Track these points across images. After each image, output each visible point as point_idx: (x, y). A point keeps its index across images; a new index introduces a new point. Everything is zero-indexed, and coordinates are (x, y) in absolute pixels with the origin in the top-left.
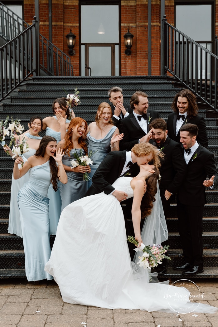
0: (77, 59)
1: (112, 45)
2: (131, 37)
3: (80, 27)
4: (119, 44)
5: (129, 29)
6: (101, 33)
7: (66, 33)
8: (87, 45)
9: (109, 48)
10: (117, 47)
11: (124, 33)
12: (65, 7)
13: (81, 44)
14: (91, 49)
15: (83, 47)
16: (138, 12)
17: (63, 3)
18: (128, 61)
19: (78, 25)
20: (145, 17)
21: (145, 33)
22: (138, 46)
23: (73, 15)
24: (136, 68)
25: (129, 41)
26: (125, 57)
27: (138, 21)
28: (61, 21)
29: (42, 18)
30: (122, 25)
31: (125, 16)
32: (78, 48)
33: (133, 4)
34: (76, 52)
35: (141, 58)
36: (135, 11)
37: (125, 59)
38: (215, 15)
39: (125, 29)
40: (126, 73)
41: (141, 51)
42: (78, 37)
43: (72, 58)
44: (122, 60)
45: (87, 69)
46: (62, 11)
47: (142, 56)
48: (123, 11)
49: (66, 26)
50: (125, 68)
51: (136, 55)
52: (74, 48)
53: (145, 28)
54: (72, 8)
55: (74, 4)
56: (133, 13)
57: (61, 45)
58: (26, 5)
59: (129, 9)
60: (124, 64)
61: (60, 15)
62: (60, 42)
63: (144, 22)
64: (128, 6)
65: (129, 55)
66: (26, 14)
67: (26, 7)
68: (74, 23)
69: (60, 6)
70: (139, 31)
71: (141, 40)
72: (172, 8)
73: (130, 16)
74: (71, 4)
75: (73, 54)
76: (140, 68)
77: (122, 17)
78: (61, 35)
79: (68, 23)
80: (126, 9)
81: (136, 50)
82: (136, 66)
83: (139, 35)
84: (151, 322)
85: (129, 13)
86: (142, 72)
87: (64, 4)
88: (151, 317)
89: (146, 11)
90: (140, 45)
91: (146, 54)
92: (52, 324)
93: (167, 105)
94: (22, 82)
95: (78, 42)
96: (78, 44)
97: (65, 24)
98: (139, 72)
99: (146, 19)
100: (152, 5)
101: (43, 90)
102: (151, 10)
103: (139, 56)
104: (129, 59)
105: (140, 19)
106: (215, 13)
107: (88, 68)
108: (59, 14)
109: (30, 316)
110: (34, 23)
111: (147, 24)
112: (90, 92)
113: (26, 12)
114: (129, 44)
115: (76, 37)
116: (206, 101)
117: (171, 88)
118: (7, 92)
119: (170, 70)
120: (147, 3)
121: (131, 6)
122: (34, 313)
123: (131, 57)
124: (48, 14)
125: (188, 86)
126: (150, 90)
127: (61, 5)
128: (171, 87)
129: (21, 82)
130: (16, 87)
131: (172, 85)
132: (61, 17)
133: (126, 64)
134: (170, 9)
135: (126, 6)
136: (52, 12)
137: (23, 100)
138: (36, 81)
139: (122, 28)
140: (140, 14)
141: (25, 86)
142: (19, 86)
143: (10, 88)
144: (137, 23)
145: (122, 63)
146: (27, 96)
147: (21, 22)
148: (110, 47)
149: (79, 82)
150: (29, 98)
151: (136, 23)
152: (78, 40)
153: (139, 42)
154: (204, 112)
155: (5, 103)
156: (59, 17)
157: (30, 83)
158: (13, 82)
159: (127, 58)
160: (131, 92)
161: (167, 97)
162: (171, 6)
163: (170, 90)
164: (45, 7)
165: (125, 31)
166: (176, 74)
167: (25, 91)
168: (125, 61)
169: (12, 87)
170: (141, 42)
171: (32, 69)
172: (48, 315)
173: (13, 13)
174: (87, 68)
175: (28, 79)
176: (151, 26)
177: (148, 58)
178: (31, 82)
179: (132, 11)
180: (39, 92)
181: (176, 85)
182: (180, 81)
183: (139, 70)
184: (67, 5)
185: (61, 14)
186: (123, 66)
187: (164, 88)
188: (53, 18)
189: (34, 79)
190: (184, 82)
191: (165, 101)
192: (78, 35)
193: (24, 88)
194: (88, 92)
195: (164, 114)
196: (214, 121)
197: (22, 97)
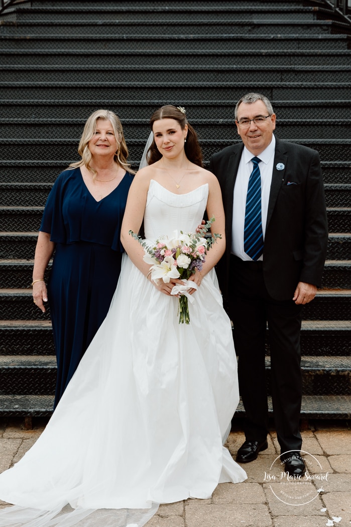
93: (302, 55)
94: (7, 7)
101: (51, 22)
112: (146, 28)
125: (346, 17)
126: (269, 25)
128: (310, 20)
129: (5, 5)
131: (312, 15)
137: (10, 43)
138: (36, 4)
141: (15, 15)
146: (17, 36)
150: (22, 40)
157: (24, 9)
160: (230, 28)
161: (302, 40)
163: (309, 26)
167: (14, 25)
178: (27, 6)
180: (43, 28)
181: (320, 15)
182: (330, 7)
187: (297, 21)
190: (337, 9)
191: (299, 48)
193: (13, 19)
194: (142, 28)
195: (296, 75)
197: (8, 38)
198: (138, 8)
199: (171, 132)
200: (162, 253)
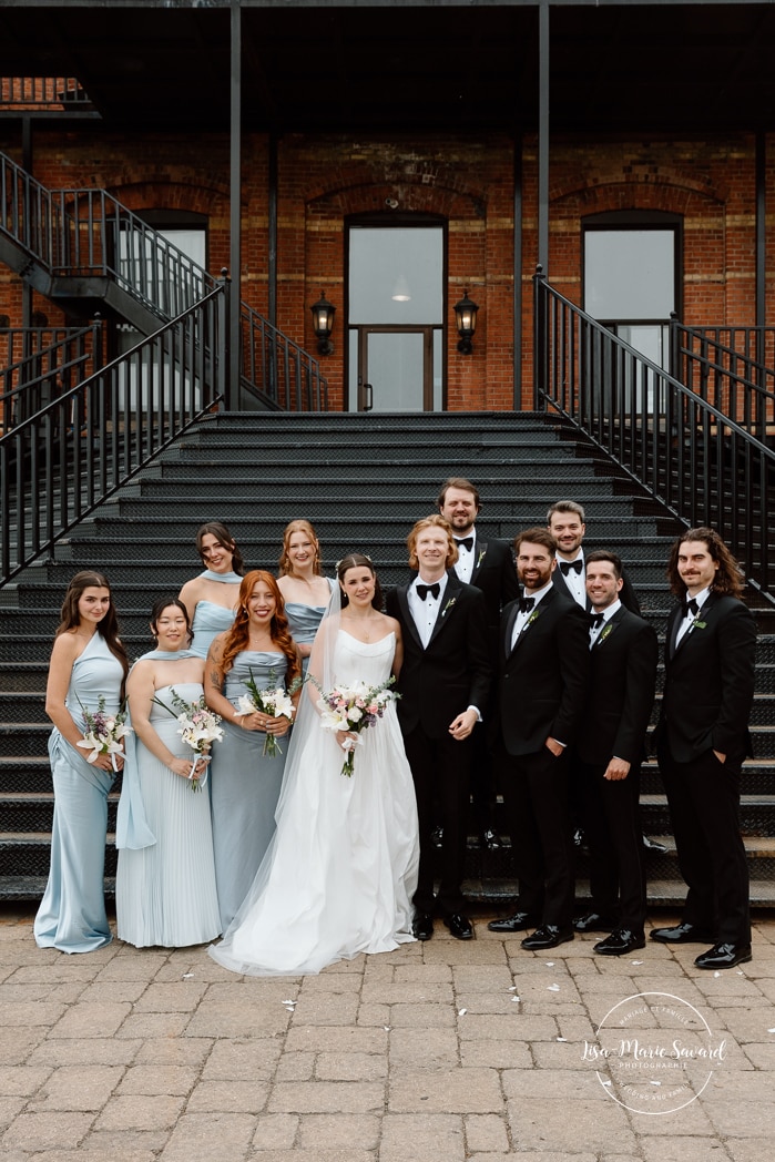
0: (338, 364)
1: (426, 330)
2: (473, 309)
3: (346, 285)
4: (444, 327)
5: (467, 289)
6: (400, 298)
7: (312, 301)
8: (363, 330)
9: (419, 338)
10: (438, 334)
11: (456, 301)
12: (310, 237)
13: (348, 327)
14: (372, 338)
15: (354, 334)
16: (490, 249)
17: (306, 226)
18: (466, 370)
19: (341, 279)
20: (508, 260)
21: (508, 300)
22: (491, 332)
23: (330, 257)
24: (485, 387)
25: (466, 320)
26: (458, 359)
27: (491, 272)
28: (300, 272)
29: (254, 265)
30: (451, 279)
31: (459, 258)
32: (341, 337)
33: (477, 229)
34: (335, 347)
35: (499, 362)
36: (483, 246)
37: (457, 364)
38: (683, 255)
39: (459, 290)
40: (461, 398)
41: (497, 345)
42: (340, 310)
43: (326, 362)
44: (449, 367)
45: (364, 389)
46: (303, 245)
47: (500, 356)
48: (454, 246)
49: (312, 283)
50: (458, 387)
51: (484, 353)
52: (331, 337)
53: (508, 288)
54: (326, 240)
55: (333, 229)
56: (478, 252)
57: (300, 328)
58: (214, 231)
59: (467, 240)
60: (455, 375)
61: (297, 258)
62: (295, 323)
63: (505, 273)
64: (467, 234)
65: (467, 353)
66: (214, 255)
67: (216, 238)
68: (330, 275)
69: (297, 234)
70: (492, 294)
71: (497, 317)
72: (575, 240)
73: (469, 258)
74: (323, 229)
75: (328, 352)
76: (494, 385)
77: (450, 260)
78: (300, 305)
79: (317, 275)
80: (462, 240)
81: (485, 341)
82: (484, 381)
83: (492, 305)
84: (447, 1003)
85: (469, 252)
86: (499, 397)
87: (308, 228)
88: (451, 991)
89: (510, 246)
90: (494, 331)
91: (510, 351)
92: (215, 1004)
93: (539, 483)
94: (190, 426)
95: (341, 322)
96: (341, 327)
97: (309, 279)
98: (492, 397)
99: (509, 265)
100: (523, 231)
101: (241, 445)
102: (522, 243)
103: (492, 357)
104: (467, 364)
105: (496, 266)
106: (683, 250)
107: (367, 386)
108: (295, 254)
109: (168, 986)
110: (223, 284)
111: (512, 277)
112: (353, 451)
113: (213, 249)
114: (466, 327)
115: (334, 309)
116: (634, 476)
117: (552, 443)
118: (152, 451)
119: (550, 397)
120: (512, 226)
121: (474, 234)
122: (178, 978)
123: (474, 358)
124: (267, 254)
125: (592, 438)
126: (501, 447)
127: (301, 231)
128: (552, 440)
129: (186, 425)
130: (175, 438)
131: (554, 435)
132: (300, 260)
133: (459, 375)
134: (570, 240)
135: (460, 234)
136: (276, 249)
137: (191, 470)
138: (223, 423)
139: (450, 287)
140: (494, 253)
141: (198, 436)
142: (181, 435)
143: (160, 441)
144: (488, 276)
145: (449, 372)
146: (199, 461)
147: (199, 274)
148: (422, 335)
149: (328, 428)
150: (205, 466)
151: (484, 274)
152: (342, 317)
153: (493, 322)
154: (629, 502)
155: (147, 477)
156: (295, 260)
157: (209, 429)
158: (167, 424)
159: (463, 362)
160: (454, 451)
161: (540, 465)
162: (572, 234)
163: (549, 448)
164: (262, 236)
165: (457, 296)
166: (564, 408)
167: (196, 448)
168: (458, 370)
169: (164, 439)
170: (497, 322)
171: (216, 393)
172: (210, 985)
173: (180, 254)
174: (364, 385)
175: (205, 417)
176: (522, 282)
177: (513, 362)
178: (213, 426)
179: (475, 246)
180: (230, 451)
181: (564, 435)
182: (574, 426)
183: (492, 391)
184: (315, 233)
185: (301, 254)
186: (452, 381)
187: (536, 442)
188: (280, 263)
189: (219, 418)
190: (582, 429)
191: (536, 474)
192: (342, 305)
193: (195, 441)
194: (349, 451)
196: (651, 523)
197: (188, 464)
198: (344, 427)
199: (365, 579)
200: (336, 702)
